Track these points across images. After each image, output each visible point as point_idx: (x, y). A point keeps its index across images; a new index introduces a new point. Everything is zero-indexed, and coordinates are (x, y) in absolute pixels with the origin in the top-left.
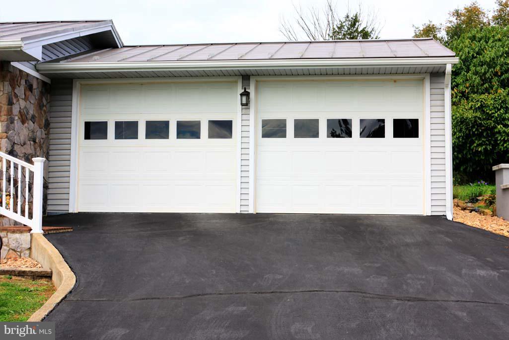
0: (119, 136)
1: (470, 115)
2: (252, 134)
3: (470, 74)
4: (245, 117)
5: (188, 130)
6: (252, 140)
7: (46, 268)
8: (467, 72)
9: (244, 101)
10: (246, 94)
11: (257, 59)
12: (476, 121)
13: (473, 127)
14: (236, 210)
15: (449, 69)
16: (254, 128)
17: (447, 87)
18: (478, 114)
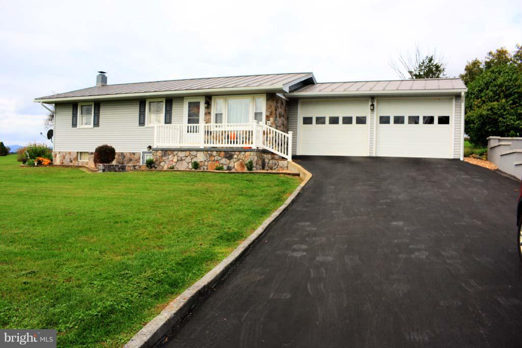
0: (317, 123)
1: (485, 113)
2: (375, 123)
3: (488, 91)
4: (372, 115)
5: (348, 120)
6: (375, 125)
7: (298, 173)
8: (487, 90)
9: (372, 108)
10: (373, 105)
11: (378, 90)
12: (488, 116)
13: (486, 119)
14: (368, 155)
15: (463, 94)
16: (376, 119)
17: (463, 101)
18: (490, 112)
